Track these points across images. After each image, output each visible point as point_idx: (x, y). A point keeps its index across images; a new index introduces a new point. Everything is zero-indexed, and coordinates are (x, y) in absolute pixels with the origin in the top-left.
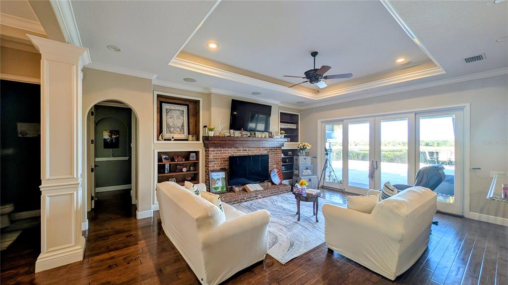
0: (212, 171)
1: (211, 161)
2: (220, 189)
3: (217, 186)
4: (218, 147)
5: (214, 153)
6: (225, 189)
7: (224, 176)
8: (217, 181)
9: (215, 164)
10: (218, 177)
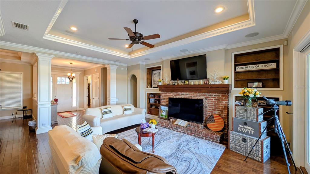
0: (161, 105)
1: (162, 99)
2: (164, 116)
3: (163, 114)
4: (165, 92)
5: (163, 95)
6: (166, 118)
7: (167, 110)
8: (163, 111)
9: (164, 101)
10: (164, 109)
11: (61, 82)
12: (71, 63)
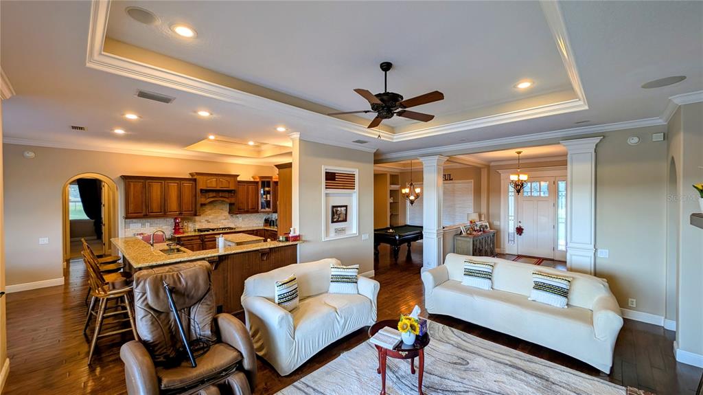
11: (531, 192)
12: (519, 153)
